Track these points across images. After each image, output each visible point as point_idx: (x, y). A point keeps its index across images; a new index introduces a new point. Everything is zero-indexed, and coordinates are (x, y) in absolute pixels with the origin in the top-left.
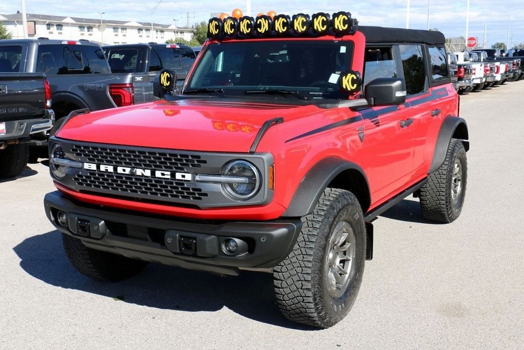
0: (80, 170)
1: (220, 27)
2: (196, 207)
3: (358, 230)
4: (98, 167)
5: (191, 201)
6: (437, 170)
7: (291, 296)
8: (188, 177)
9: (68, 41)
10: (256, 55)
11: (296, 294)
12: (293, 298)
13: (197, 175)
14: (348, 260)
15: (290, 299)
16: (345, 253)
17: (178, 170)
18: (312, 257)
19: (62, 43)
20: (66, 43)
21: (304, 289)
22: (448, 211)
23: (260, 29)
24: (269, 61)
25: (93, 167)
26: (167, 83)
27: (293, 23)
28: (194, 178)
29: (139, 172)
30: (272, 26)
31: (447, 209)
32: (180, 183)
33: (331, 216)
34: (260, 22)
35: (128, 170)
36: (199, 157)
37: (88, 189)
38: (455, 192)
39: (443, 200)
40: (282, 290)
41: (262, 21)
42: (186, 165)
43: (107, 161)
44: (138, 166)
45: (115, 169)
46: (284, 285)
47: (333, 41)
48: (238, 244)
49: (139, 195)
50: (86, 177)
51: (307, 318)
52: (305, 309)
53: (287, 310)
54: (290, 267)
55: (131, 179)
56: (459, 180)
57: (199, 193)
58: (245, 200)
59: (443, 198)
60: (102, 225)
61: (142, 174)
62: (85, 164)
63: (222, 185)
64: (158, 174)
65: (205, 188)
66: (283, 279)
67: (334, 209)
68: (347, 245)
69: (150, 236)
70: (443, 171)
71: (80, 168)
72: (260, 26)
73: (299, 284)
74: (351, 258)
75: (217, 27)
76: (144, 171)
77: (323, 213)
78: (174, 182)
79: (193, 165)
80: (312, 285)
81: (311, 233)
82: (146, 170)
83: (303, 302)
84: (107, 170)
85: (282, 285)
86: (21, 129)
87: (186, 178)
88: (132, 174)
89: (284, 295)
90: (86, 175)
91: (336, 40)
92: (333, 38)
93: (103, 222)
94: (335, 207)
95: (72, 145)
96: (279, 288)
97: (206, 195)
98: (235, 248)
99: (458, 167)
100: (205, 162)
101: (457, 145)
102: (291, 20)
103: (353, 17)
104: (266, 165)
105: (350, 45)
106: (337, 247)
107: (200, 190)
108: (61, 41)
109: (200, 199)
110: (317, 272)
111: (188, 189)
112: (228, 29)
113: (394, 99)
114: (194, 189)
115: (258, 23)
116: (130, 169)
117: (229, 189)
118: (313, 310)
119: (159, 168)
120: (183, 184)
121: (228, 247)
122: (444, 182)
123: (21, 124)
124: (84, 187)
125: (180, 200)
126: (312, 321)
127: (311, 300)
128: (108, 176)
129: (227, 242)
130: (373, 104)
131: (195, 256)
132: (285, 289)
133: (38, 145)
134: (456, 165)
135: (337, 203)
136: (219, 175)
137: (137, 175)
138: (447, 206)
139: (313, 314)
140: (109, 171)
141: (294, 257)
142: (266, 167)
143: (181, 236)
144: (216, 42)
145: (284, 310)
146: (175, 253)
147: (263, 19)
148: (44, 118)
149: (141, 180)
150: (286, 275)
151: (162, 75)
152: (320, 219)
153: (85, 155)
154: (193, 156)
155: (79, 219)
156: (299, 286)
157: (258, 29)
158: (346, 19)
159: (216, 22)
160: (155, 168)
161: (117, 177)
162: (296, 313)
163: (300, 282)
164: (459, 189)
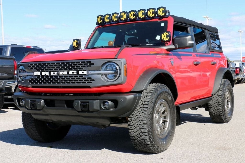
0: (33, 76)
1: (103, 19)
2: (89, 87)
3: (171, 106)
4: (41, 74)
5: (87, 84)
6: (216, 93)
7: (137, 133)
8: (85, 72)
9: (26, 46)
10: (120, 30)
11: (139, 132)
12: (138, 134)
13: (89, 71)
14: (167, 121)
15: (136, 135)
16: (165, 117)
17: (80, 70)
18: (147, 112)
19: (24, 47)
20: (25, 47)
21: (143, 129)
22: (224, 116)
23: (122, 18)
24: (127, 33)
25: (39, 74)
26: (76, 45)
27: (138, 14)
28: (88, 73)
29: (61, 73)
30: (128, 16)
31: (223, 114)
32: (81, 76)
33: (156, 93)
34: (122, 15)
35: (56, 73)
36: (90, 62)
37: (36, 85)
38: (228, 107)
39: (221, 109)
40: (132, 130)
41: (123, 14)
42: (84, 66)
43: (46, 70)
44: (61, 70)
45: (50, 73)
46: (133, 127)
47: (158, 21)
48: (110, 104)
49: (61, 84)
50: (35, 79)
51: (145, 146)
52: (144, 139)
53: (135, 142)
54: (136, 118)
55: (57, 77)
56: (229, 101)
57: (91, 80)
58: (113, 82)
59: (221, 108)
60: (43, 102)
61: (63, 74)
62: (35, 73)
63: (101, 75)
64: (71, 73)
65: (93, 77)
66: (132, 124)
67: (157, 90)
68: (166, 114)
69: (66, 105)
70: (219, 94)
71: (32, 75)
72: (122, 16)
73: (140, 126)
74: (168, 120)
75: (101, 19)
76: (64, 72)
77: (152, 92)
78: (78, 76)
79: (88, 66)
80: (147, 126)
81: (146, 101)
82: (65, 72)
83: (143, 136)
84: (45, 74)
85: (132, 128)
86: (1, 84)
87: (84, 73)
88: (58, 74)
89: (133, 133)
90: (35, 78)
91: (159, 21)
92: (158, 20)
93: (43, 100)
94: (158, 90)
95: (29, 64)
96: (131, 130)
97: (94, 80)
98: (108, 106)
99: (228, 94)
100: (93, 64)
101: (227, 81)
102: (137, 12)
103: (167, 9)
104: (122, 63)
105: (166, 23)
106: (161, 114)
107: (91, 78)
108: (23, 46)
109: (91, 83)
110: (149, 119)
111: (85, 78)
112: (107, 20)
113: (188, 45)
114: (88, 78)
115: (121, 15)
116: (57, 72)
117: (105, 77)
118: (148, 140)
119: (71, 69)
120: (83, 76)
121: (105, 106)
122: (220, 99)
123: (1, 82)
124: (34, 84)
125: (81, 84)
126: (148, 147)
127: (147, 134)
128: (46, 77)
129: (104, 103)
130: (177, 47)
131: (88, 111)
132: (134, 130)
133: (9, 98)
134: (227, 93)
135: (159, 88)
136: (100, 70)
137: (60, 75)
138: (223, 112)
139: (148, 143)
140: (46, 74)
141: (138, 112)
142: (122, 65)
143: (81, 102)
144: (101, 27)
145: (134, 142)
146: (79, 112)
147: (123, 13)
148: (13, 80)
149: (62, 77)
150: (134, 122)
151: (74, 42)
152: (150, 94)
153: (35, 68)
154: (87, 62)
155: (31, 101)
156: (141, 127)
157: (121, 18)
158: (164, 10)
159: (101, 17)
160: (69, 70)
161: (50, 77)
162: (140, 143)
163: (141, 125)
164: (230, 106)
